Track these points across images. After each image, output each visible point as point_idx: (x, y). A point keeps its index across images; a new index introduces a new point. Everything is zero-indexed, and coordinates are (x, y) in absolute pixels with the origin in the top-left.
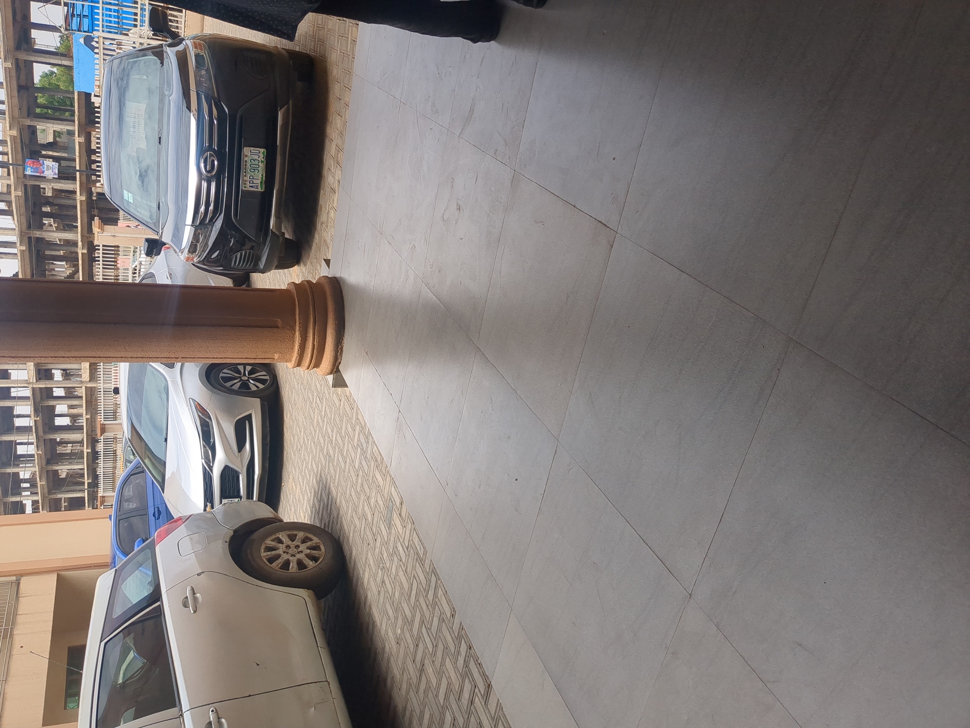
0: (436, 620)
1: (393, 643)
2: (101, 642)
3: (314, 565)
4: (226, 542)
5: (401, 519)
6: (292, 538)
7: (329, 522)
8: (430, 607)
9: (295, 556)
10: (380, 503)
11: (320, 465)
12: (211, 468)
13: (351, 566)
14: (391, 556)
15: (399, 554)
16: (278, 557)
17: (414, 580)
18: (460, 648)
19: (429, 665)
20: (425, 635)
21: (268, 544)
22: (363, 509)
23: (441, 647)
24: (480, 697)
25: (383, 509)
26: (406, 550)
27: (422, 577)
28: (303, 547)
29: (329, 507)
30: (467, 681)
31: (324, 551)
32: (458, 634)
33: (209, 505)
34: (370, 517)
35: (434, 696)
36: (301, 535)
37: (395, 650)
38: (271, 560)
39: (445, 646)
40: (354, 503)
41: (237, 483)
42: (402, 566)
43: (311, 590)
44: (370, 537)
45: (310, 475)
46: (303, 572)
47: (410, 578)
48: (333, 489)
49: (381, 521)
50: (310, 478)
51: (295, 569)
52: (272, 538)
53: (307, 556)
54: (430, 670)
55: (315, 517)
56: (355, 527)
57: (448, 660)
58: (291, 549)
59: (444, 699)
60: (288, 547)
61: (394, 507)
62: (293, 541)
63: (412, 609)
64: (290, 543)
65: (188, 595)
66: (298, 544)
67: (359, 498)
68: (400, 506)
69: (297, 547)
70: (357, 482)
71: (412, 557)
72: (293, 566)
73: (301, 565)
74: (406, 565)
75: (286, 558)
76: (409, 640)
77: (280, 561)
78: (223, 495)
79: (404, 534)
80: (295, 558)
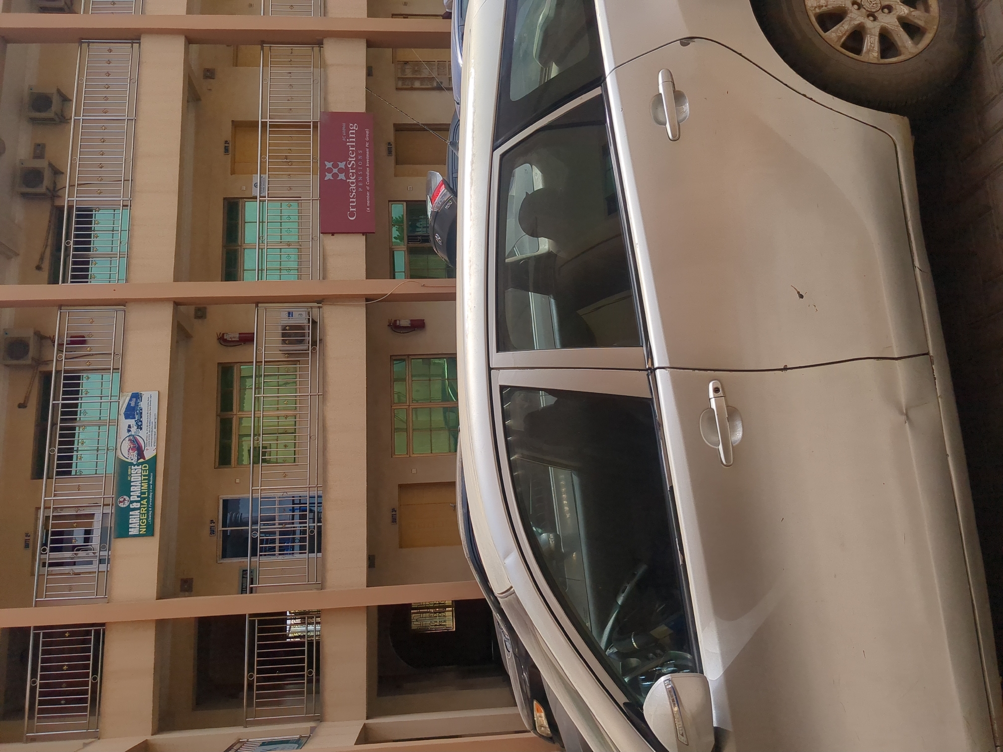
2: (494, 149)
3: (915, 50)
9: (875, 19)
16: (840, 16)
31: (937, 17)
38: (826, 21)
43: (905, 119)
46: (891, 66)
51: (876, 54)
53: (902, 21)
72: (871, 44)
73: (887, 45)
75: (857, 22)
77: (845, 27)
80: (876, 23)
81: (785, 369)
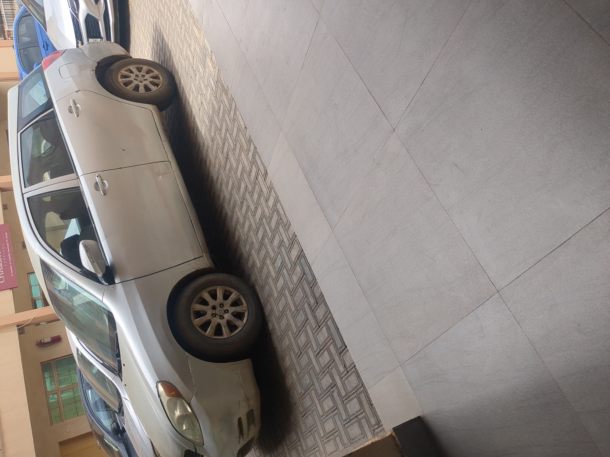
0: (235, 130)
1: (210, 141)
2: (18, 132)
3: (156, 89)
4: (93, 70)
5: (212, 62)
6: (140, 70)
7: (164, 59)
8: (231, 121)
9: (142, 82)
10: (198, 50)
11: (155, 18)
12: (77, 15)
13: (181, 91)
14: (206, 86)
15: (212, 85)
16: (131, 82)
17: (222, 103)
18: (250, 147)
19: (231, 156)
20: (229, 138)
21: (123, 73)
22: (187, 53)
23: (238, 145)
24: (262, 176)
25: (200, 54)
26: (215, 83)
27: (226, 102)
28: (147, 76)
29: (164, 50)
30: (254, 166)
31: (162, 80)
32: (249, 139)
33: (80, 42)
34: (191, 59)
35: (234, 173)
36: (145, 68)
37: (211, 145)
38: (126, 84)
39: (241, 146)
40: (180, 48)
41: (97, 28)
42: (214, 94)
43: (155, 106)
44: (192, 73)
45: (149, 25)
46: (149, 93)
47: (219, 102)
48: (165, 37)
49: (199, 62)
50: (149, 27)
51: (143, 91)
52: (125, 69)
53: (151, 82)
54: (232, 158)
55: (155, 56)
56: (182, 65)
57: (243, 153)
58: (139, 77)
59: (241, 175)
60: (137, 76)
61: (207, 53)
62: (140, 72)
63: (220, 121)
64: (138, 73)
65: (71, 105)
66: (144, 74)
67: (183, 45)
68: (211, 53)
69: (143, 76)
70: (181, 33)
71: (220, 88)
72: (142, 89)
73: (147, 88)
74: (216, 94)
75: (136, 84)
76: (219, 140)
77: (133, 85)
78: (89, 36)
79: (214, 72)
80: (142, 83)
81: (120, 168)
